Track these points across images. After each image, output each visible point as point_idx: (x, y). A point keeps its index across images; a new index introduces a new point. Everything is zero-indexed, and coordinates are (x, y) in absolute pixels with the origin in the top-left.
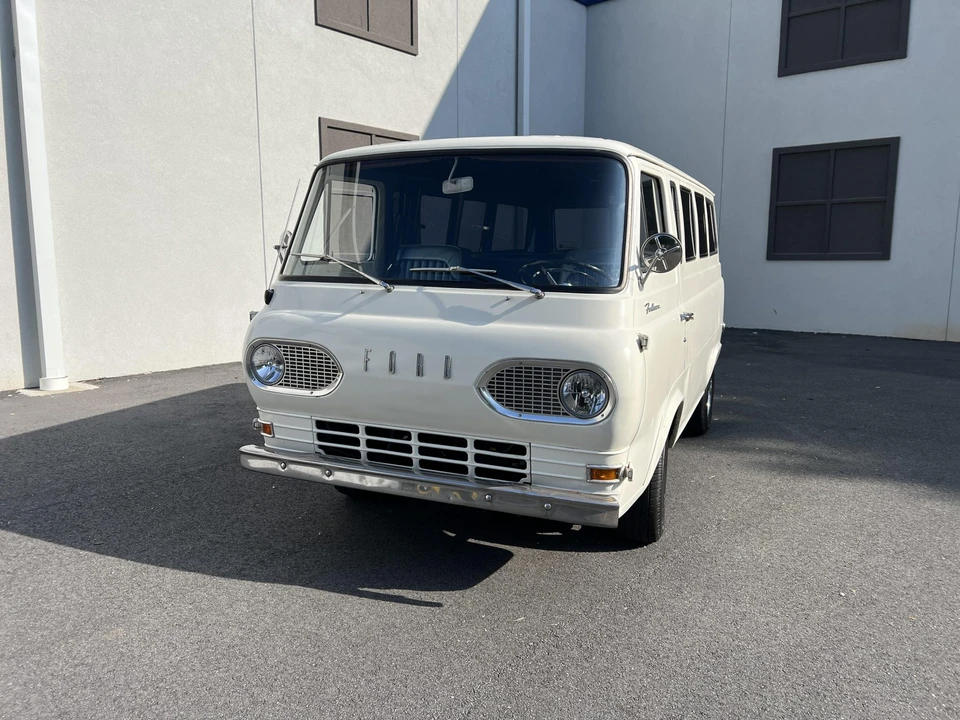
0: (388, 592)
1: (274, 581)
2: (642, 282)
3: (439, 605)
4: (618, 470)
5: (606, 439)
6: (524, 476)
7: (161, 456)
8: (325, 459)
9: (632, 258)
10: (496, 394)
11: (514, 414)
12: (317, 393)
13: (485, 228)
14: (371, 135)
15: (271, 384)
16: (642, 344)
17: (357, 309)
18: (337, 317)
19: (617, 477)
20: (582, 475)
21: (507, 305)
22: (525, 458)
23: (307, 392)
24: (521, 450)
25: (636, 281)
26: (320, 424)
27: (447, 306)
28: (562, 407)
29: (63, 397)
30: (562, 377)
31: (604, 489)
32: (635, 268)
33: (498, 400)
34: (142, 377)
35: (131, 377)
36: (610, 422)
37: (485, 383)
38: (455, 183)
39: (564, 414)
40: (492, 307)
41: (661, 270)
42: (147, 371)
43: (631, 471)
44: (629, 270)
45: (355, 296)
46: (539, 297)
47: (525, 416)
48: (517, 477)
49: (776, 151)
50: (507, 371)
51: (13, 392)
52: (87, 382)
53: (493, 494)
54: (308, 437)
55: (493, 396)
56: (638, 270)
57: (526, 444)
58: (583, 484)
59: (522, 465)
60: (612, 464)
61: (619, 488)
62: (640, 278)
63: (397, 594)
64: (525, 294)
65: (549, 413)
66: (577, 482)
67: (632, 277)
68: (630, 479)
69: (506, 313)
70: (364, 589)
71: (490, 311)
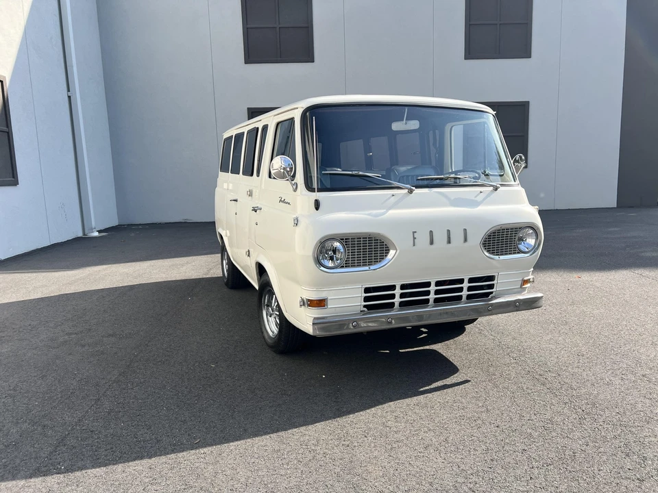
0: (432, 386)
3: (467, 381)
6: (492, 293)
8: (370, 313)
10: (487, 247)
11: (496, 257)
12: (374, 267)
15: (332, 268)
17: (395, 206)
18: (384, 214)
20: (520, 285)
21: (482, 196)
22: (494, 282)
23: (364, 268)
24: (491, 278)
26: (367, 290)
27: (452, 198)
28: (517, 249)
30: (518, 232)
33: (488, 251)
37: (483, 242)
39: (518, 253)
40: (476, 197)
45: (389, 198)
46: (496, 189)
47: (501, 257)
48: (487, 295)
49: (249, 109)
50: (494, 233)
54: (358, 301)
55: (486, 249)
57: (495, 274)
58: (518, 290)
59: (492, 287)
63: (440, 385)
64: (488, 188)
65: (511, 253)
66: (516, 290)
69: (484, 199)
70: (422, 389)
71: (476, 199)
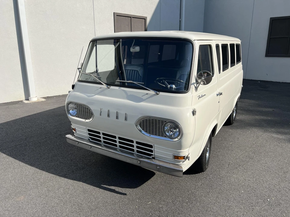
0: (109, 187)
1: (75, 180)
2: (196, 88)
3: (125, 194)
4: (184, 157)
5: (180, 146)
6: (153, 155)
7: (55, 127)
9: (193, 80)
10: (142, 127)
11: (148, 135)
12: (87, 121)
13: (159, 54)
14: (131, 17)
15: (74, 116)
16: (194, 113)
17: (99, 94)
18: (93, 96)
19: (184, 159)
20: (171, 157)
21: (147, 96)
22: (153, 149)
23: (83, 120)
24: (151, 146)
25: (194, 88)
26: (89, 130)
27: (129, 94)
28: (164, 134)
29: (35, 103)
30: (164, 124)
31: (180, 163)
32: (194, 83)
33: (143, 129)
34: (59, 96)
35: (56, 96)
36: (180, 141)
37: (139, 123)
38: (134, 48)
39: (165, 136)
40: (142, 96)
41: (204, 84)
42: (61, 94)
43: (189, 157)
44: (191, 85)
45: (98, 89)
46: (158, 94)
47: (152, 136)
48: (150, 155)
49: (271, 18)
50: (146, 120)
51: (21, 101)
52: (43, 98)
53: (140, 161)
54: (86, 134)
55: (141, 128)
56: (195, 84)
57: (153, 145)
58: (172, 160)
59: (152, 151)
60: (182, 154)
61: (185, 162)
62: (196, 87)
64: (152, 92)
65: (160, 136)
66: (170, 159)
67: (192, 88)
68: (189, 160)
69: (147, 99)
70: (102, 185)
71: (142, 97)
